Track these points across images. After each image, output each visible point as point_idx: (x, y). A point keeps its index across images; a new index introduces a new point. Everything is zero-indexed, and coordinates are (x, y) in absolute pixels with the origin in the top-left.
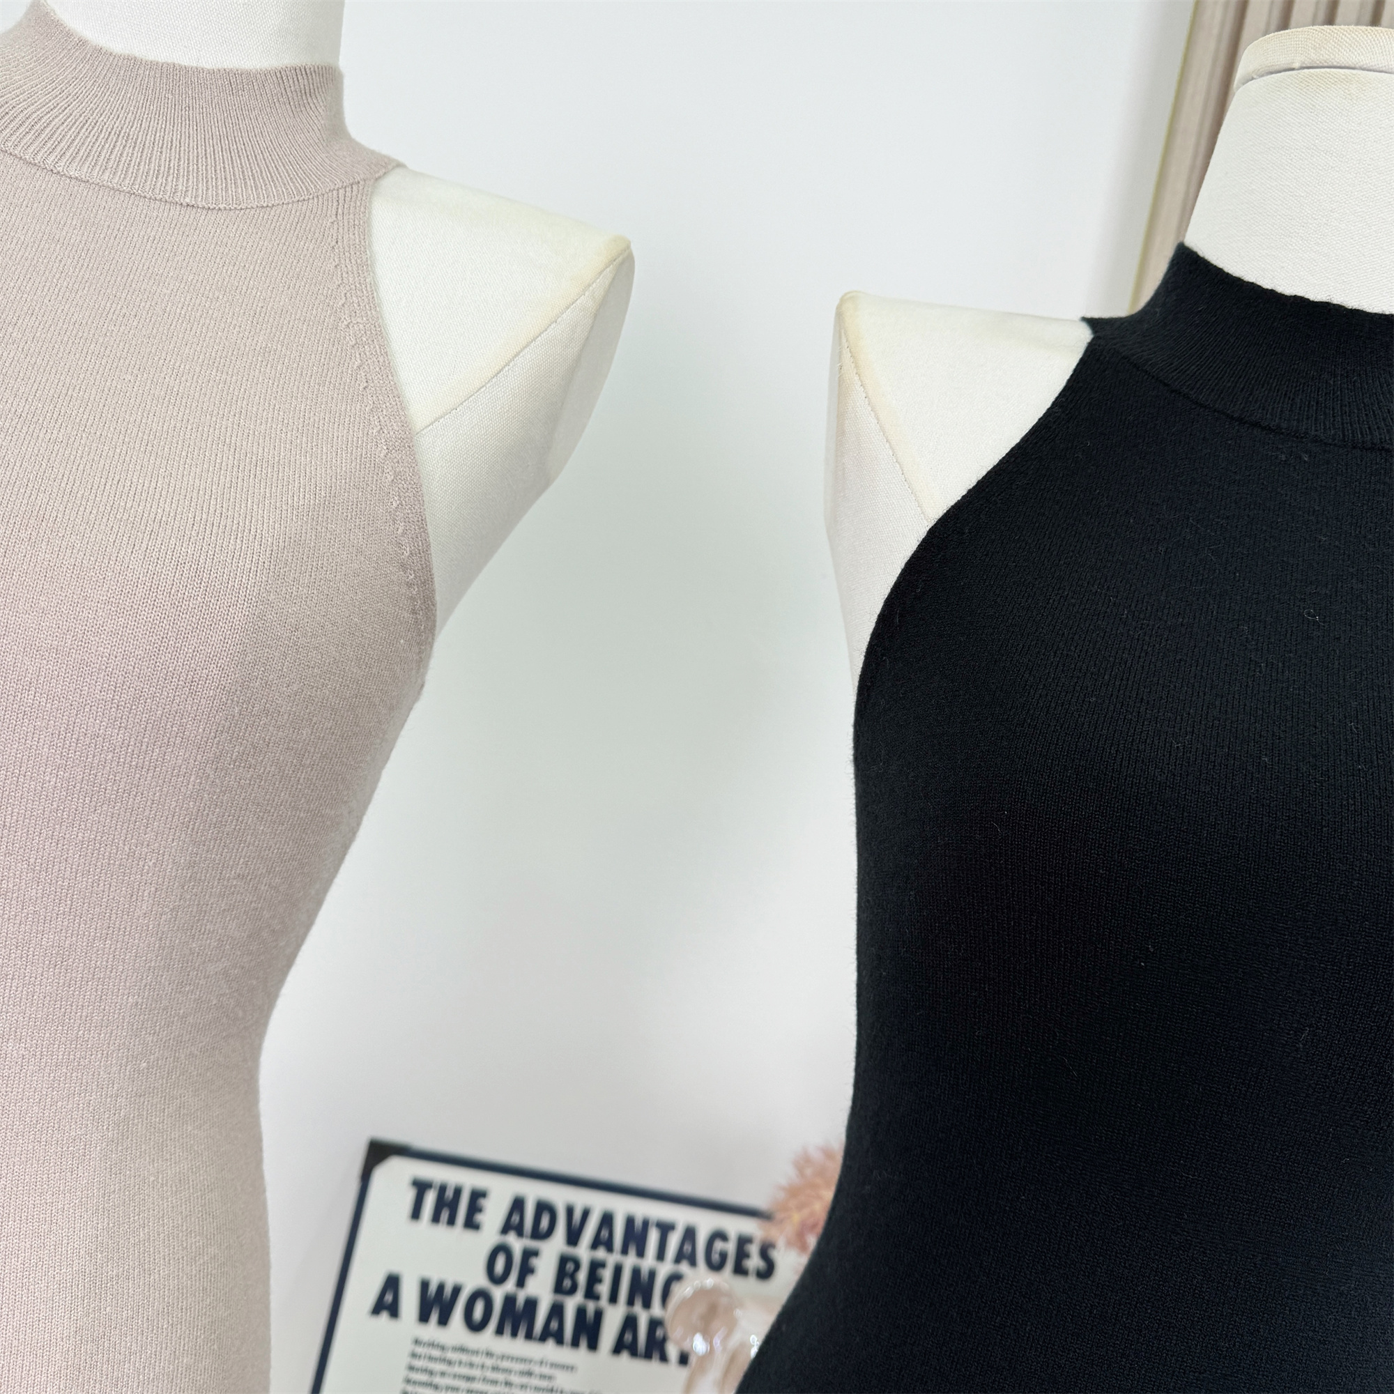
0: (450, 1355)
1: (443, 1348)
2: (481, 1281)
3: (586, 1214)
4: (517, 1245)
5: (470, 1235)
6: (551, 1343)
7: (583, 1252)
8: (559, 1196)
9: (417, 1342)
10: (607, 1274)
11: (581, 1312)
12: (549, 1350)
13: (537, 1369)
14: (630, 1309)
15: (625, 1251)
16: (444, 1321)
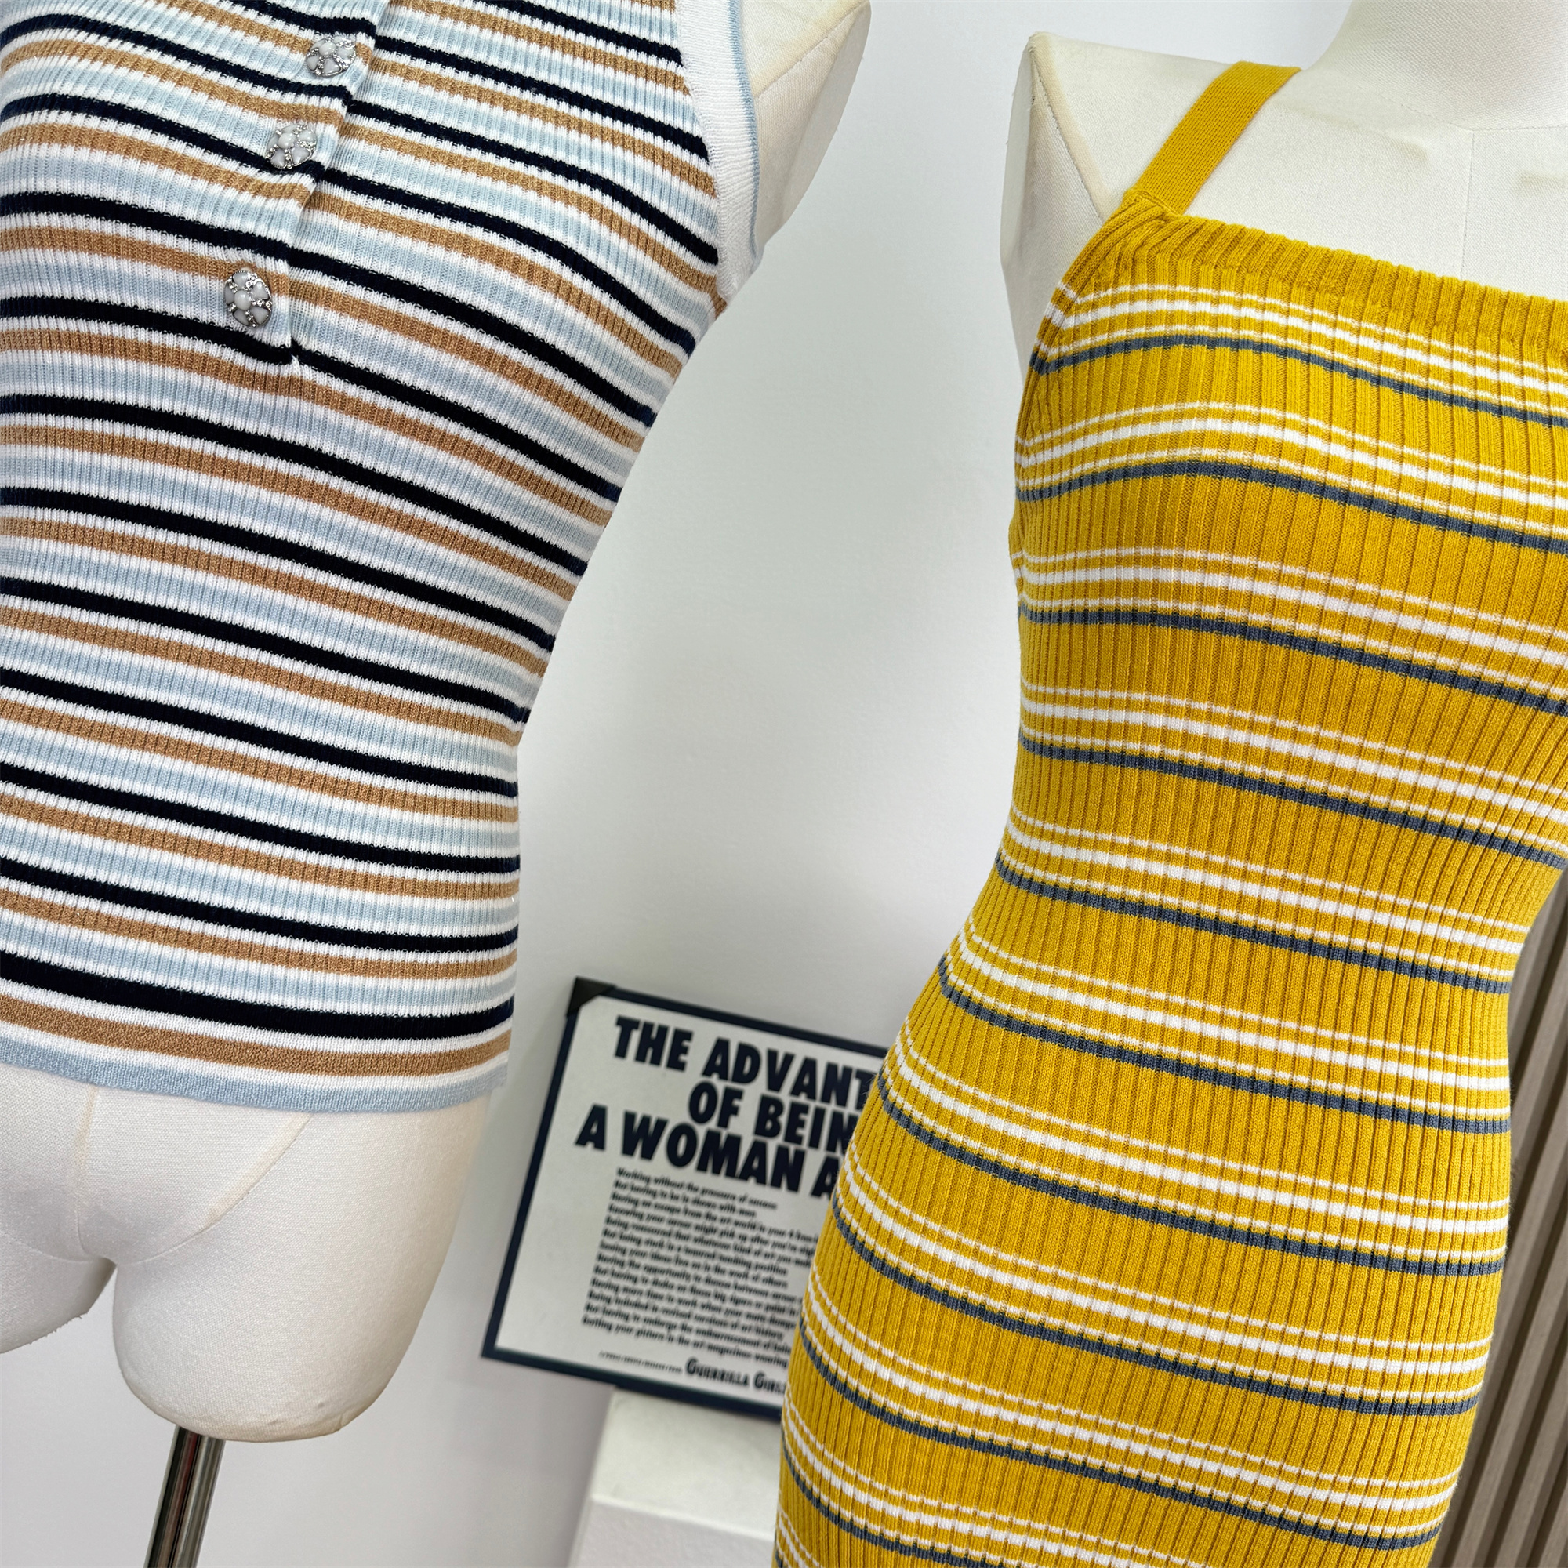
0: (653, 1186)
1: (648, 1180)
2: (685, 1118)
3: (789, 1059)
4: (720, 1086)
5: (674, 1074)
6: (752, 1180)
7: (785, 1096)
8: (763, 1042)
9: (621, 1172)
10: (808, 1119)
11: (782, 1152)
12: (750, 1188)
13: (738, 1205)
14: (831, 1154)
15: (826, 1098)
16: (648, 1154)
